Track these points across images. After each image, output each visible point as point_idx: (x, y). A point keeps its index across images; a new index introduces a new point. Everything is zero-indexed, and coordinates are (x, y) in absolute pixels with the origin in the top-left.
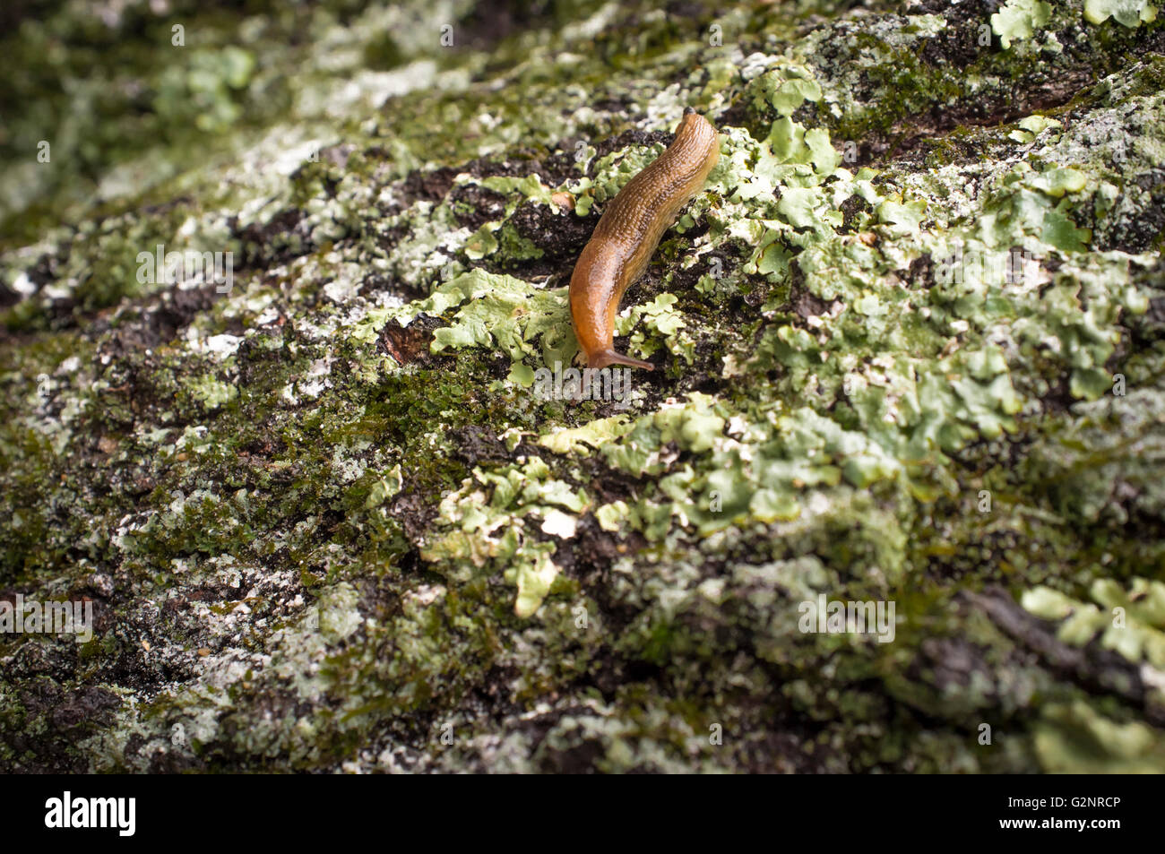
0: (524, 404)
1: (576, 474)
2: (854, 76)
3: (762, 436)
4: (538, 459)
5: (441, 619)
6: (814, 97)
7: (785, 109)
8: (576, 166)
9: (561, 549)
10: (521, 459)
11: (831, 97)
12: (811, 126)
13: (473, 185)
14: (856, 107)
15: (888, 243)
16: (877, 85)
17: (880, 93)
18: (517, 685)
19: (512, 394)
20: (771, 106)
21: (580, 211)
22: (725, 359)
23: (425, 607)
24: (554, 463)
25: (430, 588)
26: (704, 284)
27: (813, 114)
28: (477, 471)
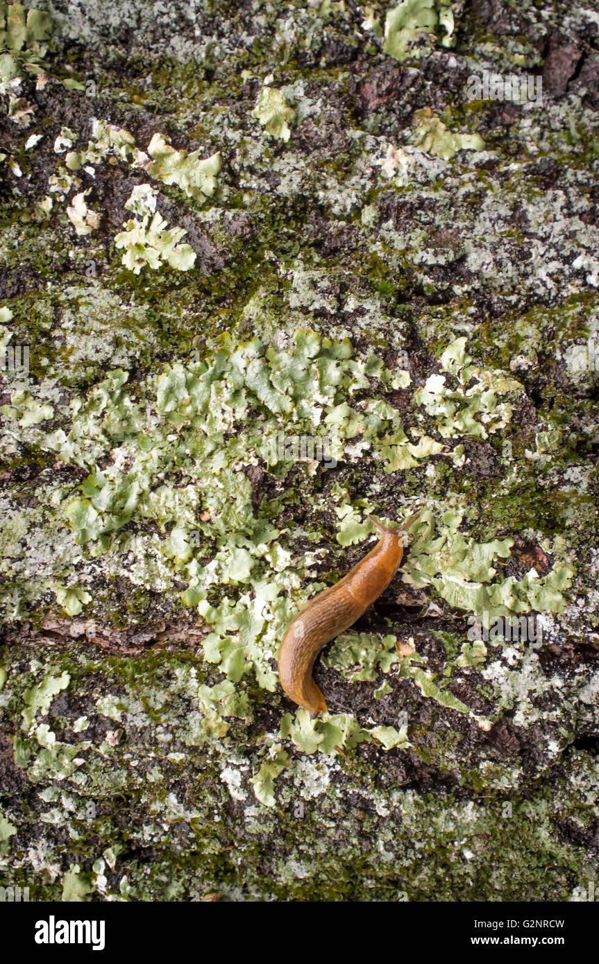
0: (452, 502)
1: (421, 418)
2: (173, 688)
3: (303, 402)
4: (444, 437)
5: (513, 347)
6: (206, 689)
7: (228, 685)
8: (391, 690)
9: (437, 369)
10: (455, 437)
11: (194, 683)
12: (214, 666)
13: (476, 713)
14: (179, 672)
15: (194, 503)
16: (159, 678)
17: (159, 672)
18: (472, 310)
19: (460, 506)
20: (237, 691)
21: (394, 639)
22: (315, 473)
23: (522, 353)
24: (435, 432)
25: (520, 366)
26: (317, 537)
27: (209, 676)
28: (485, 436)
